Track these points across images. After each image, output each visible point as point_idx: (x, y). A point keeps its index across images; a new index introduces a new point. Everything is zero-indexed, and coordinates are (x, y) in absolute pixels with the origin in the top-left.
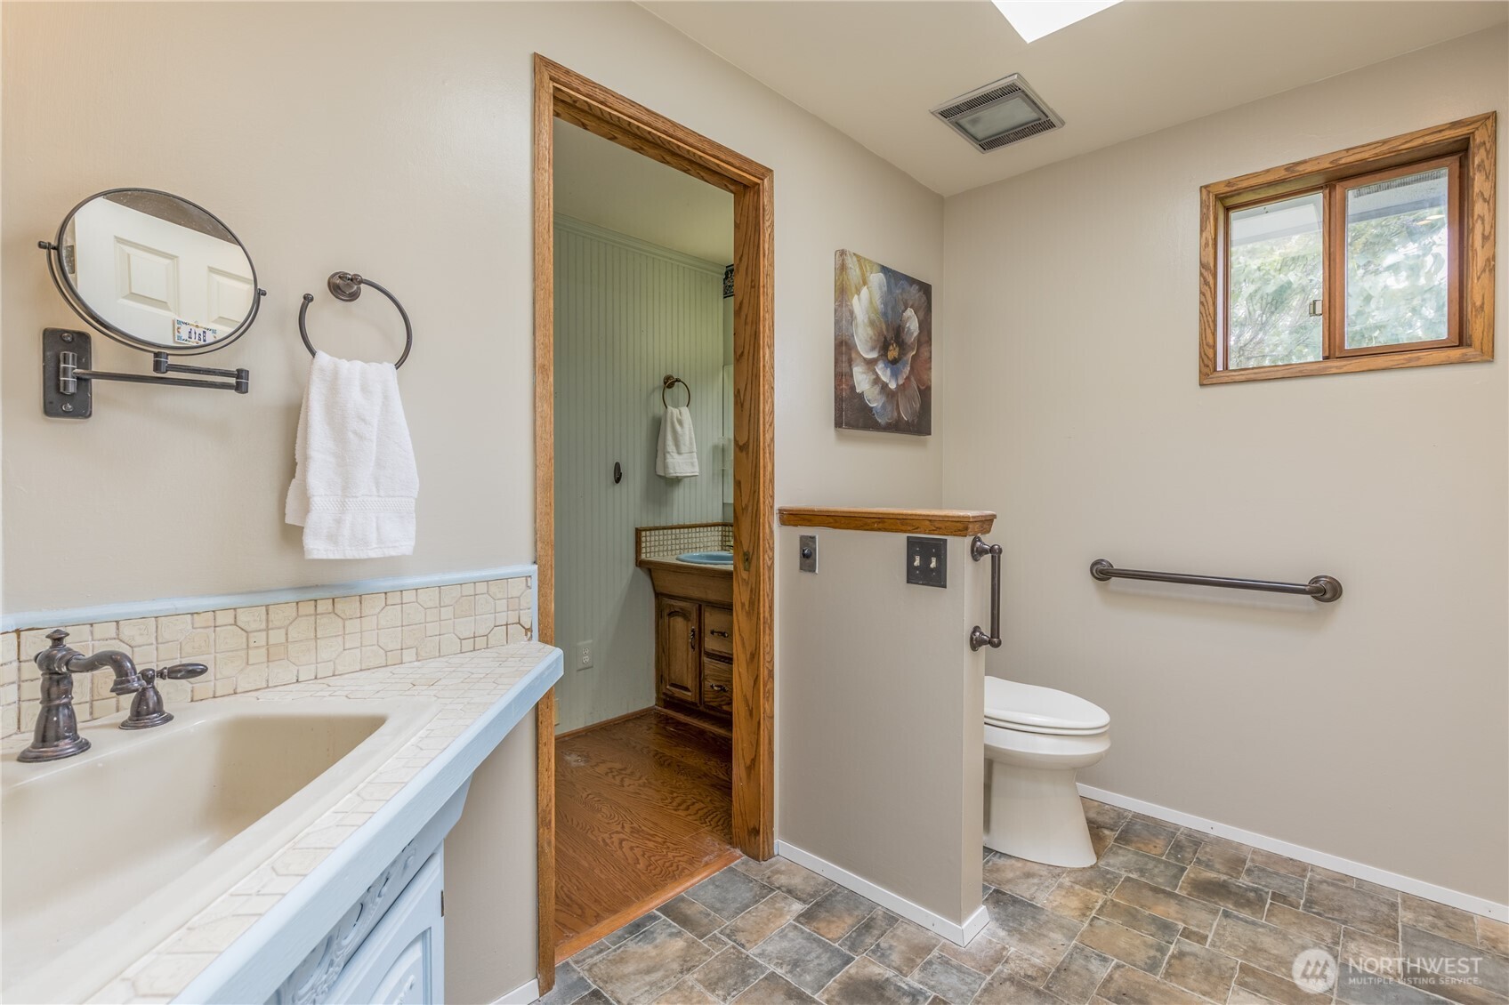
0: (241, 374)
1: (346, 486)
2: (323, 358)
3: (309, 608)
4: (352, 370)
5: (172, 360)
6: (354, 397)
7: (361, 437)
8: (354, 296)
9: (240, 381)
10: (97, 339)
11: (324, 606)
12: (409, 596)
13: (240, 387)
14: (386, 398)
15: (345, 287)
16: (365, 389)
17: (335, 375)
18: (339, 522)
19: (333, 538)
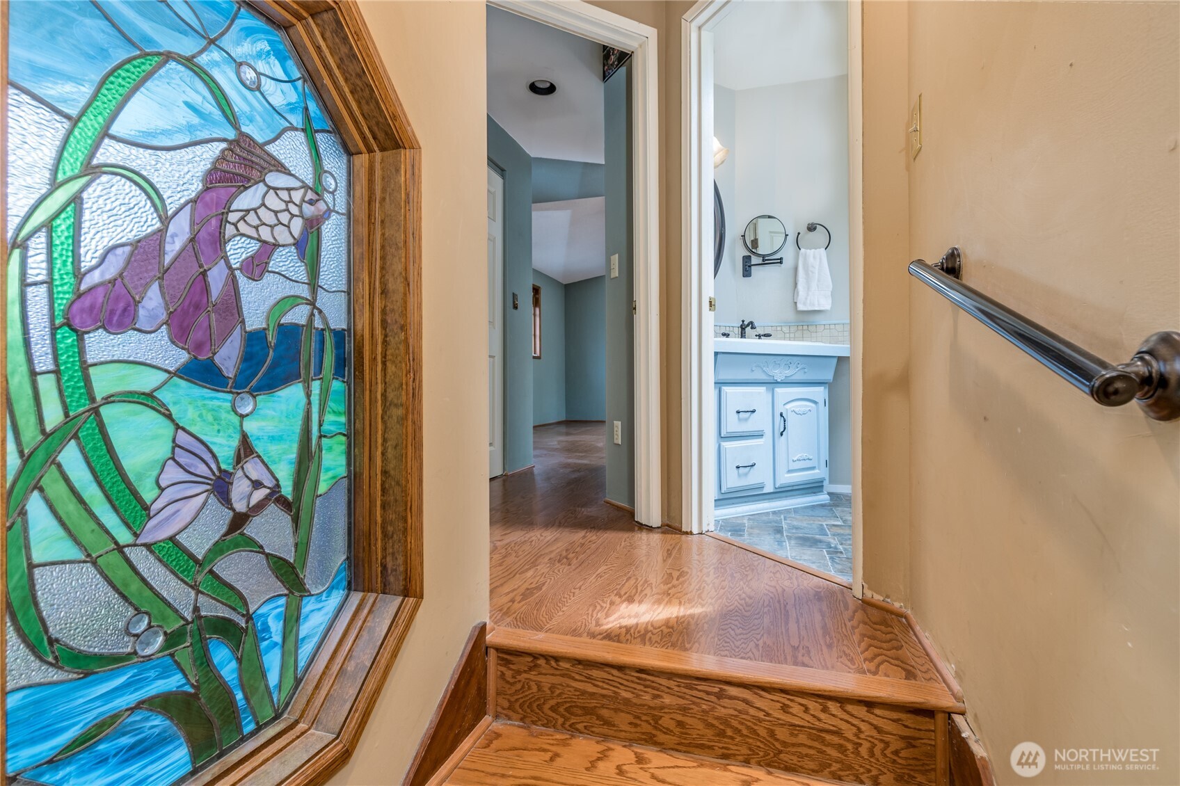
0: (781, 259)
1: (808, 289)
2: (802, 250)
3: (800, 328)
4: (811, 252)
5: (766, 258)
6: (811, 260)
7: (813, 272)
8: (815, 229)
9: (780, 261)
10: (752, 256)
11: (805, 327)
12: (832, 327)
13: (781, 263)
14: (820, 259)
15: (812, 228)
16: (814, 257)
17: (806, 254)
18: (806, 299)
19: (805, 304)
